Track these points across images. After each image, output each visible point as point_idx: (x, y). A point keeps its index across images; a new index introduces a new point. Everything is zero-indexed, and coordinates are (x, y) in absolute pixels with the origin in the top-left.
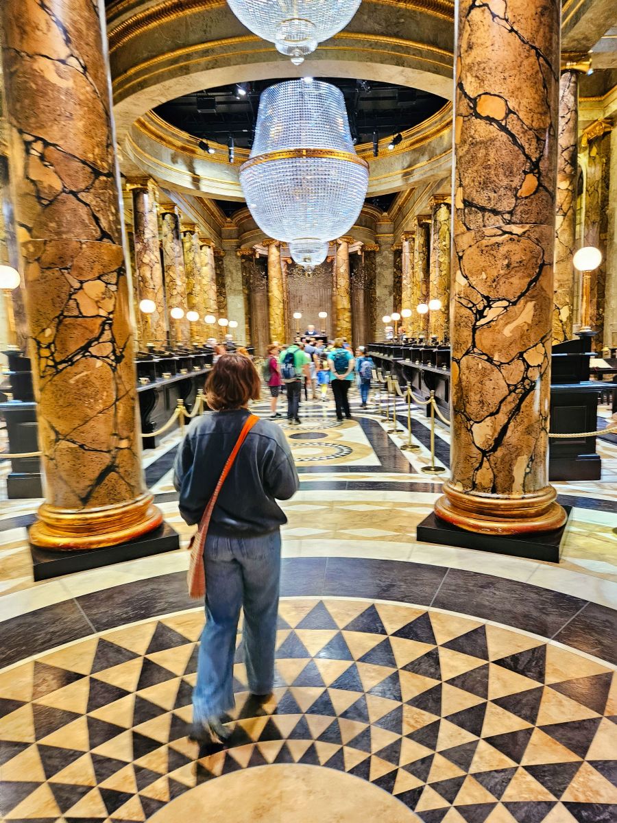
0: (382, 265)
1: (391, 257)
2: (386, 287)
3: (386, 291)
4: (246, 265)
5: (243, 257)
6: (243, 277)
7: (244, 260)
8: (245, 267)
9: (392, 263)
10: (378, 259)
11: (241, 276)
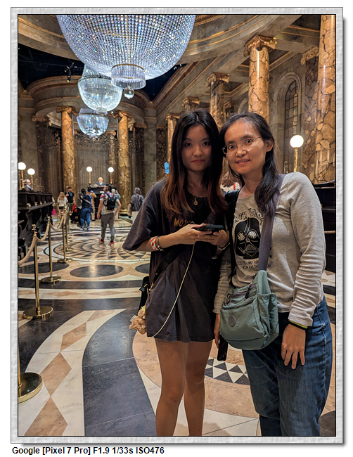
0: (148, 139)
1: (155, 134)
2: (151, 154)
3: (151, 158)
4: (40, 129)
5: (37, 122)
6: (38, 138)
7: (38, 126)
8: (39, 131)
9: (155, 139)
10: (146, 135)
11: (35, 138)
